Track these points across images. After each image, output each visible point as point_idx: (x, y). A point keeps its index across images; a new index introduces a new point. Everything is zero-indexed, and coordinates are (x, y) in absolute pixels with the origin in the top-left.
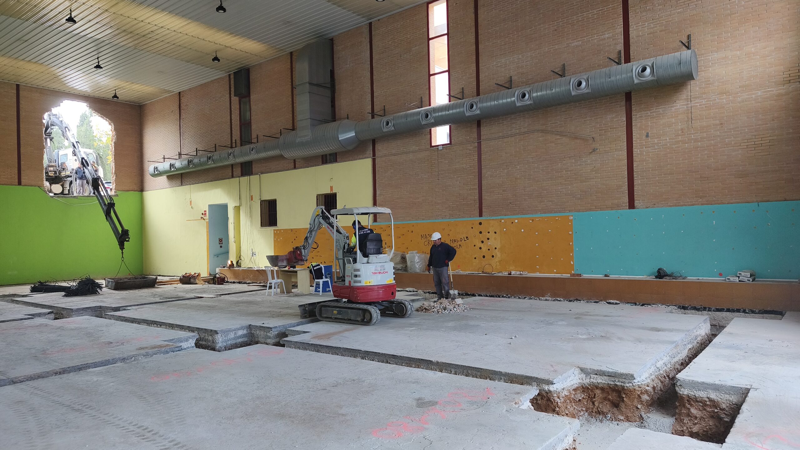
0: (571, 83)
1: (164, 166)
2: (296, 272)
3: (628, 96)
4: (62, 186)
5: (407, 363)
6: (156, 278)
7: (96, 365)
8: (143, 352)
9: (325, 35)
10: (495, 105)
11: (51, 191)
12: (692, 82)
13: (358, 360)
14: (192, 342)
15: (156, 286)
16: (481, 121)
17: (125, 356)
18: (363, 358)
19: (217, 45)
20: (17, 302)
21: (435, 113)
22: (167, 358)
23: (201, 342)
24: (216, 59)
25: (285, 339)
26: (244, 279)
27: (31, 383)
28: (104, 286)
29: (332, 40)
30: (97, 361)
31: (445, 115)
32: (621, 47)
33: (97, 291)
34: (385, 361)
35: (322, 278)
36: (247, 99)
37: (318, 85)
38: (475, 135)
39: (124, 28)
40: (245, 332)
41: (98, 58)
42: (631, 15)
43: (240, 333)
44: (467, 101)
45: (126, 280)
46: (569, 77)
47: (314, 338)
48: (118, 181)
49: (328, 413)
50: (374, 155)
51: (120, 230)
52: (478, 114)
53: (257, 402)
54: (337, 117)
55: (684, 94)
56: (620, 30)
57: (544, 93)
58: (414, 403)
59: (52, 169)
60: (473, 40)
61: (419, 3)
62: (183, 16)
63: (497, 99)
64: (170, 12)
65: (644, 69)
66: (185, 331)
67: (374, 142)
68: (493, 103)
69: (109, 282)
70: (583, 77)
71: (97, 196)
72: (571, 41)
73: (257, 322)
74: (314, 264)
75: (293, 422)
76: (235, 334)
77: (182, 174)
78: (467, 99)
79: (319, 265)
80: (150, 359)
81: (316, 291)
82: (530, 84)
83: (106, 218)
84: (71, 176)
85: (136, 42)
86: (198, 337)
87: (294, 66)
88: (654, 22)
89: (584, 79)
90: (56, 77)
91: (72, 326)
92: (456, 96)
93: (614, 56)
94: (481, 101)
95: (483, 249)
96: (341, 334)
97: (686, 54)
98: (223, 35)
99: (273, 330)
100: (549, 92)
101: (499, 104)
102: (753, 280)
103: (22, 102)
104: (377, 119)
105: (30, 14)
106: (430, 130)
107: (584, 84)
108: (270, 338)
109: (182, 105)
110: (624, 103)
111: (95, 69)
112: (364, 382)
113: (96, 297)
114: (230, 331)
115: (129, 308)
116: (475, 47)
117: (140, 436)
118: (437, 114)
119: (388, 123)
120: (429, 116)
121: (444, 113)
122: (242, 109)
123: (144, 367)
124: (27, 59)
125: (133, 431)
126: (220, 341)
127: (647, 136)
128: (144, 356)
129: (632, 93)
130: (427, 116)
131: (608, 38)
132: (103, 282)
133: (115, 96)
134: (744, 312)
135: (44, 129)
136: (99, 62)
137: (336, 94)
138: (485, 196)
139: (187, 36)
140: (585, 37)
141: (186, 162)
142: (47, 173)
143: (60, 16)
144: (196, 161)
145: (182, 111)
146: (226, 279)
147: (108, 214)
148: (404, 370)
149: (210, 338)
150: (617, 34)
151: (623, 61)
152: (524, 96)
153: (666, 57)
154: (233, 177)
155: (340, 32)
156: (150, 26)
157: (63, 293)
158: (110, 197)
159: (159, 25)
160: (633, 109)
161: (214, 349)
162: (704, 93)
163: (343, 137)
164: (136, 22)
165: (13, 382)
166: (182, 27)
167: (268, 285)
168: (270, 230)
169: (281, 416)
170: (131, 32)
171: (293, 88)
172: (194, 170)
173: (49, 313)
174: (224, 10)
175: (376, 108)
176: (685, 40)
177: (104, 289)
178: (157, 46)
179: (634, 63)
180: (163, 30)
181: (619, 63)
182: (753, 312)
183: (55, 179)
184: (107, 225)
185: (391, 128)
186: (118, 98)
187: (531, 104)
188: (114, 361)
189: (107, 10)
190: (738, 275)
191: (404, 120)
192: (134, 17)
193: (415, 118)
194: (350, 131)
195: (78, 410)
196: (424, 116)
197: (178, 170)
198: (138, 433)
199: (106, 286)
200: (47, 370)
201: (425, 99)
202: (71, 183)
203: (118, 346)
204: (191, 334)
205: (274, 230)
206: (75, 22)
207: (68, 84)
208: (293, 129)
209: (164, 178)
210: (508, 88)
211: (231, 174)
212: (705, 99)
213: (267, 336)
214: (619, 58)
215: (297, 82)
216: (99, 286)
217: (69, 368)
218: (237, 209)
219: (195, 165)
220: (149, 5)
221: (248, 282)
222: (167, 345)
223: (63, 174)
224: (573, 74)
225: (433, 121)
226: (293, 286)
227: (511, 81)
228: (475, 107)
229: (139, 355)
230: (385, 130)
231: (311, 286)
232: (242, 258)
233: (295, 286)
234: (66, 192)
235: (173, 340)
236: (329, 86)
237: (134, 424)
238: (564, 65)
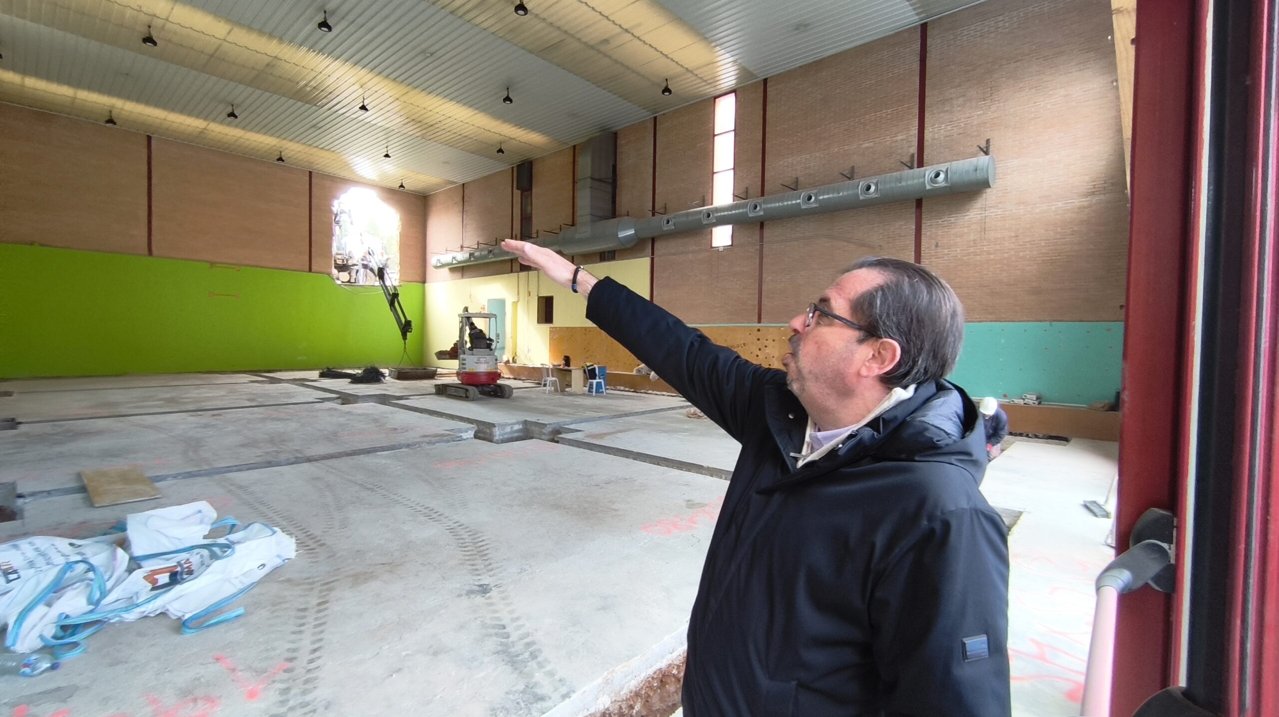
0: (860, 187)
1: (447, 258)
2: (570, 371)
3: (919, 203)
4: (349, 274)
5: (678, 467)
6: (436, 371)
7: (383, 449)
8: (426, 439)
9: (609, 128)
10: (779, 206)
11: (338, 279)
12: (988, 190)
13: (630, 461)
14: (471, 434)
15: (436, 378)
16: (765, 223)
17: (410, 442)
18: (634, 459)
19: (502, 137)
20: (308, 386)
21: (717, 213)
22: (448, 447)
23: (479, 435)
24: (500, 151)
25: (560, 436)
26: (519, 375)
27: (326, 462)
28: (387, 375)
29: (616, 134)
30: (384, 445)
31: (728, 215)
32: (914, 150)
33: (381, 380)
34: (656, 463)
35: (595, 379)
36: (529, 193)
37: (600, 180)
38: (758, 237)
39: (413, 117)
40: (521, 427)
41: (387, 147)
42: (927, 115)
43: (516, 427)
44: (751, 202)
45: (408, 371)
46: (858, 180)
47: (587, 437)
48: (402, 272)
49: (601, 507)
50: (653, 254)
51: (403, 320)
52: (761, 216)
53: (534, 493)
54: (617, 213)
55: (979, 203)
56: (914, 132)
57: (831, 196)
58: (684, 504)
59: (339, 257)
60: (761, 138)
61: (705, 98)
62: (470, 107)
63: (782, 200)
64: (457, 102)
65: (937, 175)
66: (464, 422)
67: (653, 240)
68: (777, 205)
69: (392, 371)
70: (872, 181)
71: (382, 286)
72: (862, 142)
73: (532, 418)
74: (588, 364)
75: (568, 512)
76: (512, 428)
77: (463, 267)
78: (751, 200)
79: (592, 365)
80: (434, 446)
81: (589, 391)
82: (817, 186)
83: (391, 308)
84: (357, 265)
85: (424, 132)
86: (476, 429)
87: (576, 159)
88: (951, 125)
89: (873, 183)
90: (346, 166)
91: (360, 412)
92: (740, 196)
93: (906, 159)
94: (765, 202)
95: (760, 357)
96: (614, 435)
97: (983, 159)
98: (509, 126)
99: (548, 426)
100: (836, 195)
101: (784, 206)
102: (1040, 403)
103: (314, 189)
104: (658, 216)
105: (325, 101)
106: (712, 230)
107: (873, 188)
108: (544, 434)
109: (465, 197)
110: (914, 210)
111: (385, 158)
112: (635, 481)
113: (379, 385)
114: (507, 424)
115: (412, 397)
116: (761, 145)
117: (427, 516)
118: (719, 214)
119: (668, 222)
120: (711, 216)
121: (726, 213)
122: (523, 202)
123: (428, 454)
124: (321, 146)
125: (420, 511)
126: (497, 432)
127: (937, 246)
128: (428, 443)
129: (923, 200)
130: (709, 215)
131: (902, 140)
132: (386, 371)
133: (402, 186)
134: (1027, 436)
135: (334, 218)
136: (387, 151)
137: (617, 190)
138: (765, 301)
139: (473, 127)
140: (877, 138)
141: (467, 255)
142: (335, 261)
143: (353, 104)
144: (477, 254)
145: (465, 203)
146: (502, 375)
147: (392, 304)
148: (675, 473)
149: (488, 431)
150: (911, 136)
151: (915, 165)
152: (810, 198)
153: (961, 162)
154: (512, 272)
155: (624, 126)
156: (438, 115)
157: (349, 380)
158: (395, 288)
159: (447, 115)
160: (924, 217)
161: (491, 441)
162: (1000, 203)
163: (622, 234)
164: (425, 111)
165: (309, 460)
166: (468, 118)
167: (543, 383)
168: (546, 327)
169: (556, 506)
170: (420, 122)
171: (574, 182)
172: (475, 263)
173: (337, 398)
174: (511, 101)
175: (658, 206)
176: (983, 145)
177: (386, 378)
178: (444, 136)
179: (928, 167)
180: (451, 119)
181: (911, 168)
182: (1036, 437)
183: (343, 268)
184: (391, 315)
185: (671, 227)
186: (404, 187)
187: (817, 207)
188: (400, 447)
189: (397, 99)
190: (1024, 397)
191: (684, 219)
192: (423, 106)
193: (697, 217)
194: (629, 228)
195: (368, 489)
196: (706, 215)
197: (459, 262)
198: (425, 513)
199: (389, 376)
200: (340, 451)
201: (708, 198)
202: (357, 271)
203: (403, 432)
204: (471, 426)
205: (550, 328)
206: (366, 110)
207: (358, 173)
208: (573, 225)
209: (446, 270)
210: (794, 190)
211: (510, 268)
212: (1000, 208)
213: (542, 432)
214: (912, 162)
215: (579, 176)
216: (383, 375)
217: (359, 450)
218: (515, 304)
219: (476, 259)
220: (438, 95)
221: (523, 378)
222: (449, 435)
223: (350, 263)
224: (862, 177)
225: (714, 221)
226: (567, 385)
227: (797, 182)
228: (758, 208)
229: (422, 442)
230: (665, 228)
231: (585, 386)
232: (517, 354)
233: (569, 386)
234: (353, 280)
235: (453, 430)
236: (610, 181)
237: (421, 505)
238: (853, 167)
